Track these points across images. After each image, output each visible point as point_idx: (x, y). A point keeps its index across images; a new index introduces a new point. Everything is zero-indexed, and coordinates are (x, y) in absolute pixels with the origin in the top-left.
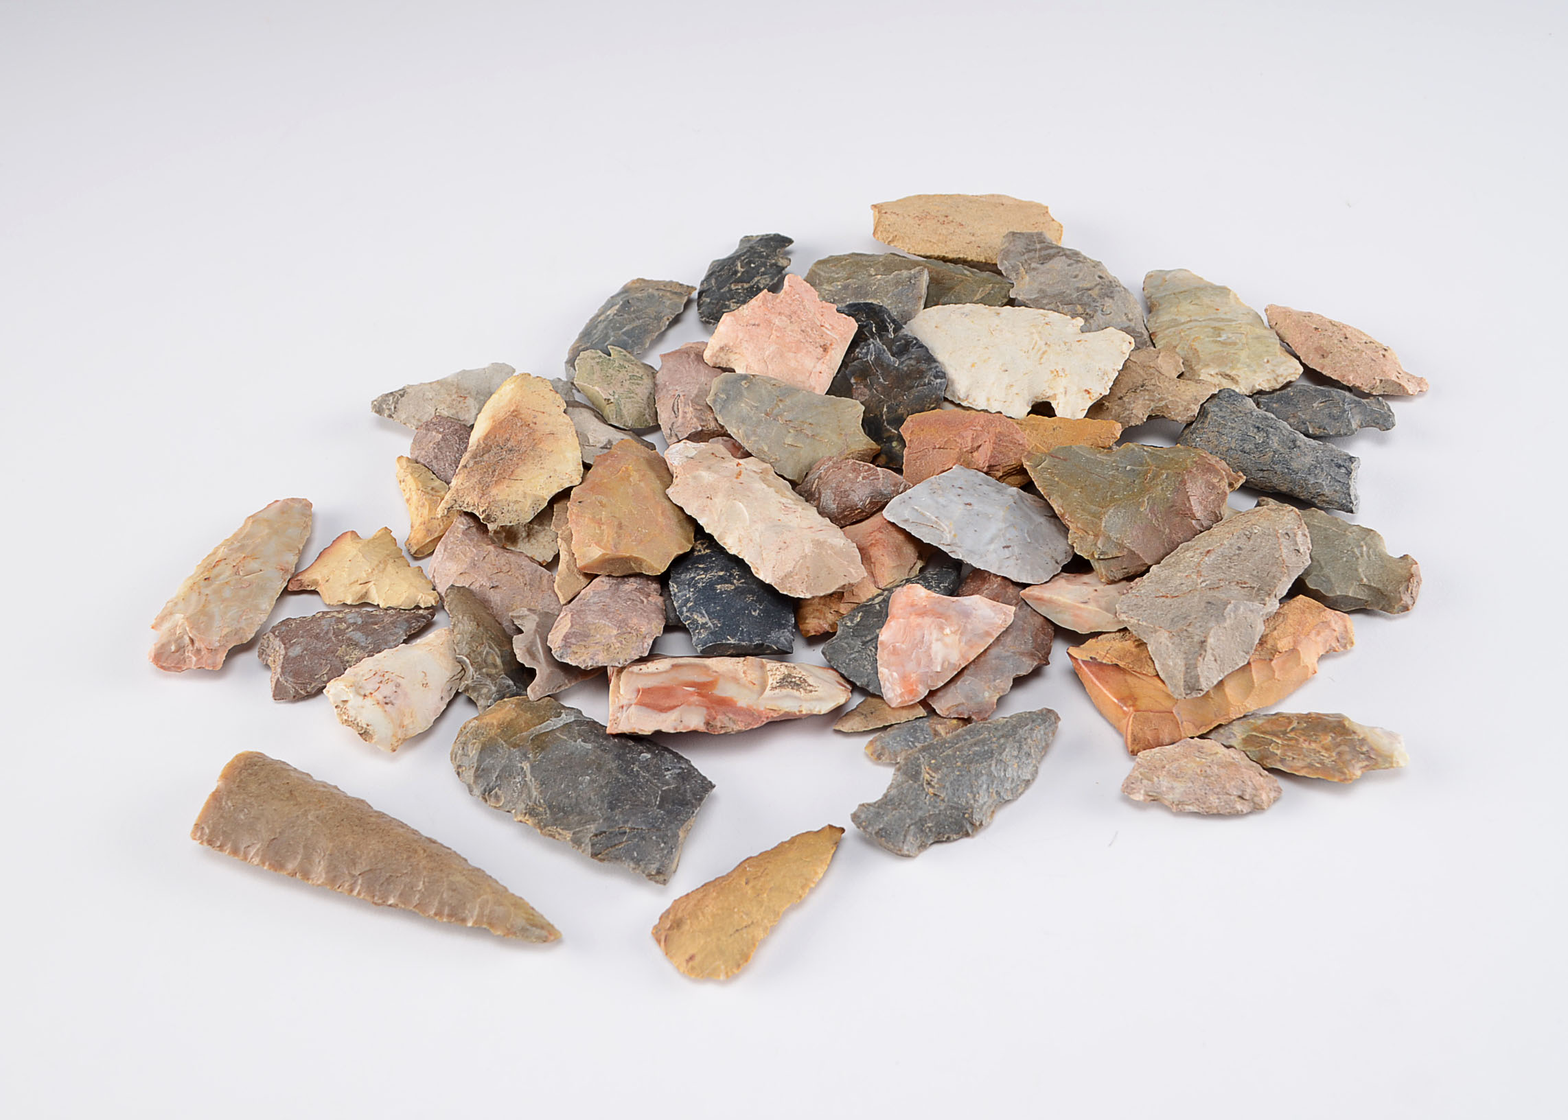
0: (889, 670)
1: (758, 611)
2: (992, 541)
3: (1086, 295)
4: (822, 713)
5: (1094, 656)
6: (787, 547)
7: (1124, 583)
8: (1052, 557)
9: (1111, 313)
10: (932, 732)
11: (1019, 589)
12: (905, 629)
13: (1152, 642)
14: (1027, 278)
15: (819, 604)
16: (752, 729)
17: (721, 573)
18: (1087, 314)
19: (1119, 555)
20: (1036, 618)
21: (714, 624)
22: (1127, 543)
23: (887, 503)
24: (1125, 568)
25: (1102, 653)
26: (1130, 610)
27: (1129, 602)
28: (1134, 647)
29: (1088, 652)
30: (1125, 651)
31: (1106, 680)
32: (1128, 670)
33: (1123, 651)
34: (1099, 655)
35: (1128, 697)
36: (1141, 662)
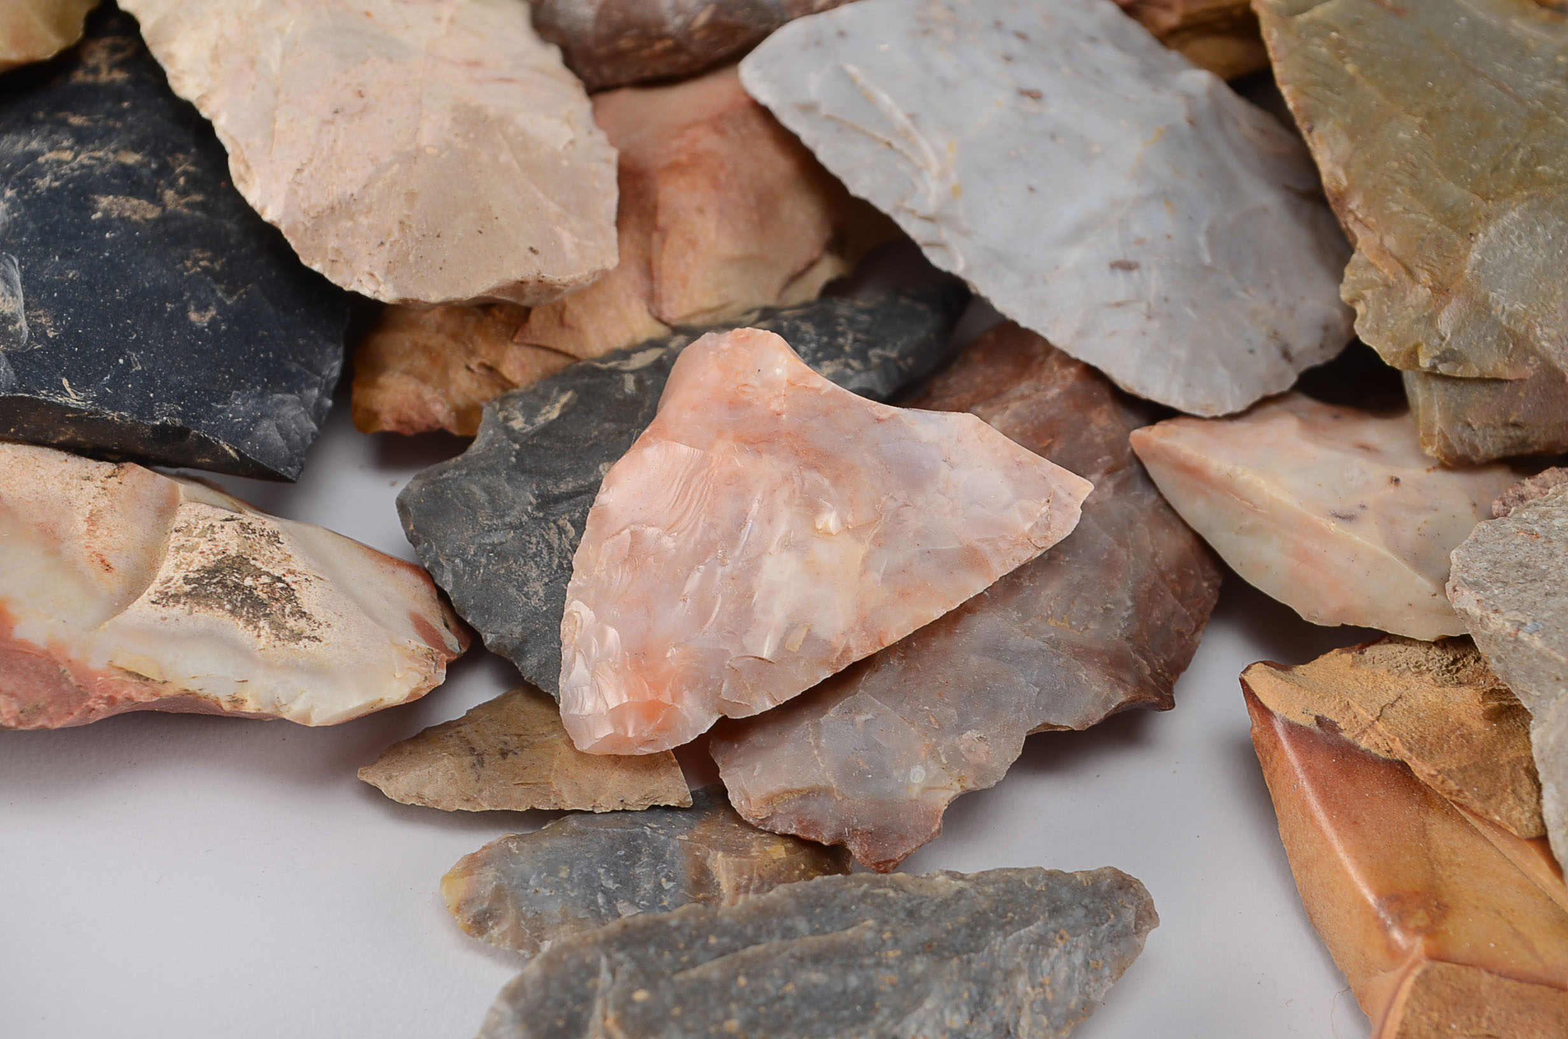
0: (599, 617)
1: (212, 312)
2: (1078, 233)
4: (315, 722)
5: (1331, 716)
6: (364, 110)
7: (1497, 479)
8: (1275, 335)
10: (687, 874)
11: (1132, 419)
12: (688, 482)
13: (1551, 716)
15: (439, 329)
16: (43, 731)
17: (131, 159)
19: (1508, 374)
20: (1165, 534)
21: (33, 327)
22: (1544, 338)
23: (765, 34)
24: (1515, 425)
25: (1362, 711)
26: (1497, 581)
27: (1500, 548)
28: (1483, 715)
29: (1312, 695)
30: (1447, 722)
31: (1353, 812)
32: (1440, 797)
33: (1439, 721)
34: (1349, 715)
35: (1417, 893)
36: (1492, 778)
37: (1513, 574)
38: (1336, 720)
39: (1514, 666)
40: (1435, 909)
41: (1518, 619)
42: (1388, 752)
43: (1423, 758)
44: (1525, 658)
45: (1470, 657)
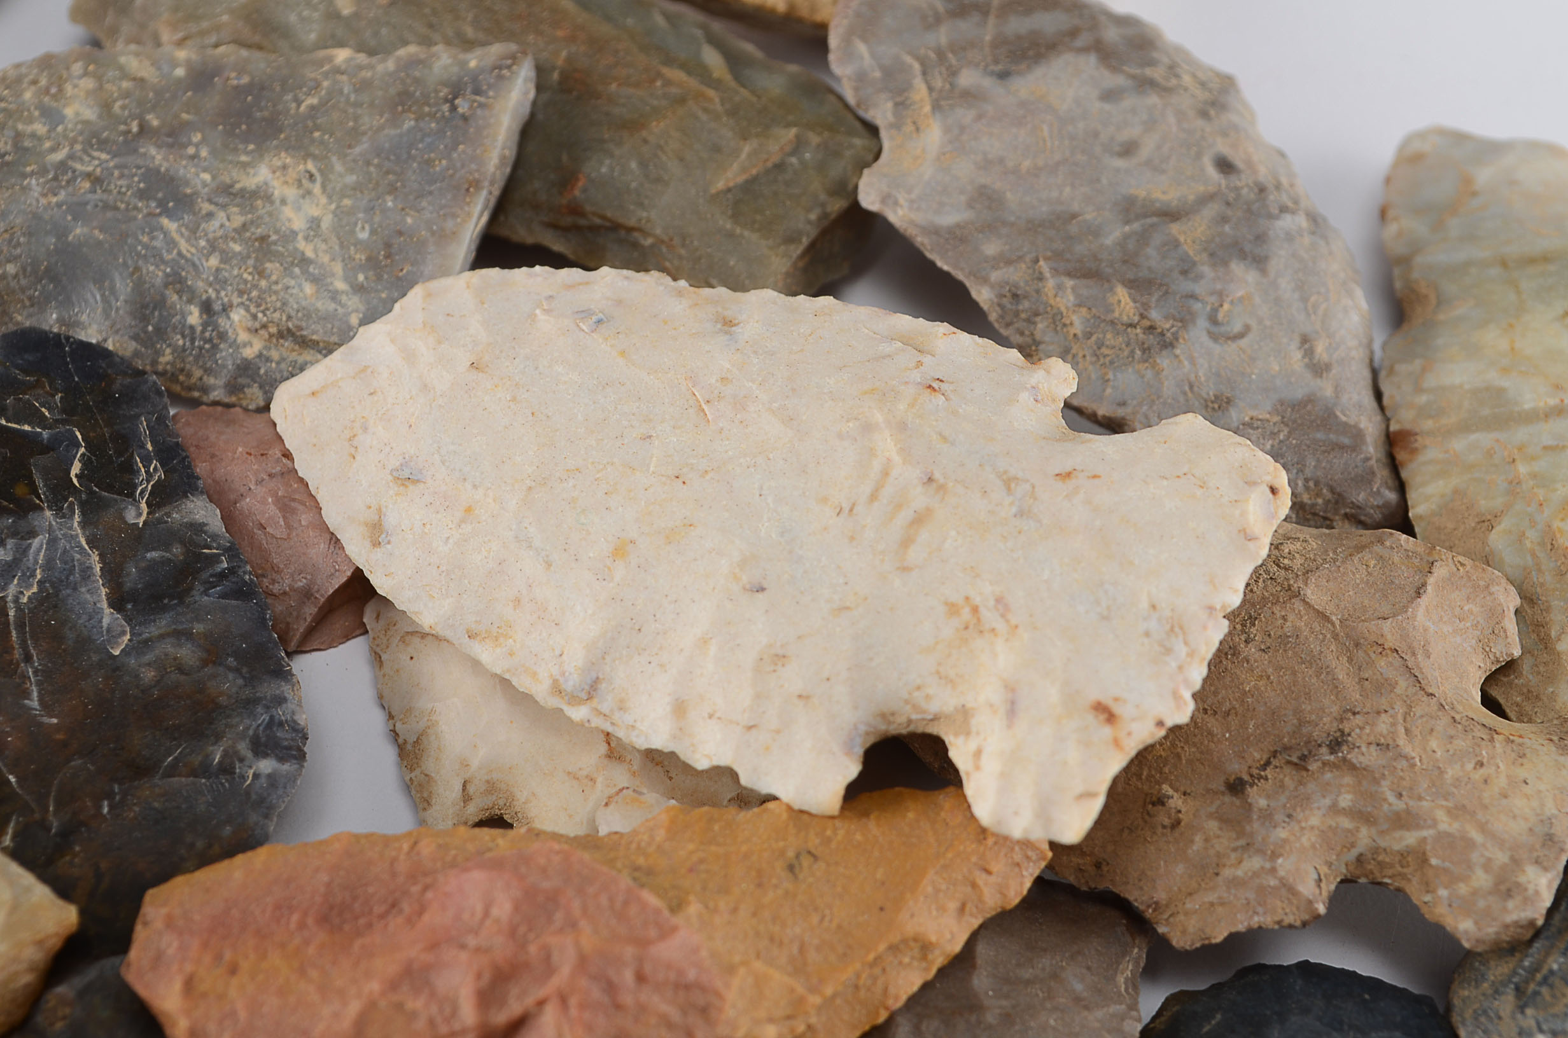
3: (1157, 239)
9: (1247, 329)
14: (934, 135)
18: (1151, 328)
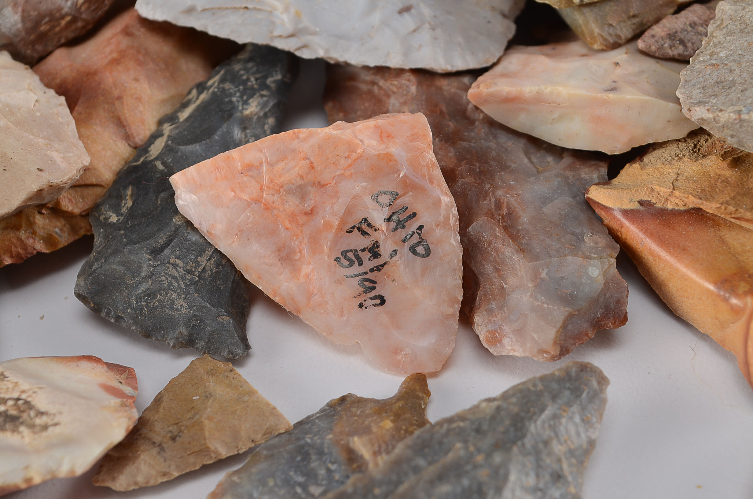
5: (646, 198)
24: (634, 16)
25: (662, 189)
26: (710, 96)
27: (701, 79)
28: (727, 166)
29: (631, 191)
30: (710, 177)
31: (681, 244)
32: (723, 219)
33: (706, 179)
34: (655, 194)
35: (735, 274)
36: (750, 197)
37: (717, 89)
38: (650, 199)
39: (744, 136)
40: (749, 279)
41: (735, 109)
42: (685, 205)
43: (710, 201)
44: (749, 128)
45: (702, 141)
